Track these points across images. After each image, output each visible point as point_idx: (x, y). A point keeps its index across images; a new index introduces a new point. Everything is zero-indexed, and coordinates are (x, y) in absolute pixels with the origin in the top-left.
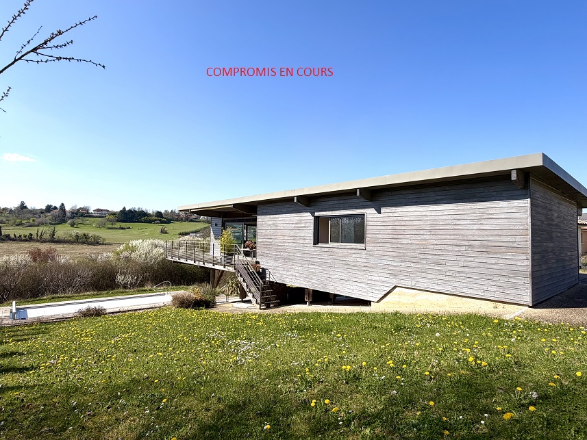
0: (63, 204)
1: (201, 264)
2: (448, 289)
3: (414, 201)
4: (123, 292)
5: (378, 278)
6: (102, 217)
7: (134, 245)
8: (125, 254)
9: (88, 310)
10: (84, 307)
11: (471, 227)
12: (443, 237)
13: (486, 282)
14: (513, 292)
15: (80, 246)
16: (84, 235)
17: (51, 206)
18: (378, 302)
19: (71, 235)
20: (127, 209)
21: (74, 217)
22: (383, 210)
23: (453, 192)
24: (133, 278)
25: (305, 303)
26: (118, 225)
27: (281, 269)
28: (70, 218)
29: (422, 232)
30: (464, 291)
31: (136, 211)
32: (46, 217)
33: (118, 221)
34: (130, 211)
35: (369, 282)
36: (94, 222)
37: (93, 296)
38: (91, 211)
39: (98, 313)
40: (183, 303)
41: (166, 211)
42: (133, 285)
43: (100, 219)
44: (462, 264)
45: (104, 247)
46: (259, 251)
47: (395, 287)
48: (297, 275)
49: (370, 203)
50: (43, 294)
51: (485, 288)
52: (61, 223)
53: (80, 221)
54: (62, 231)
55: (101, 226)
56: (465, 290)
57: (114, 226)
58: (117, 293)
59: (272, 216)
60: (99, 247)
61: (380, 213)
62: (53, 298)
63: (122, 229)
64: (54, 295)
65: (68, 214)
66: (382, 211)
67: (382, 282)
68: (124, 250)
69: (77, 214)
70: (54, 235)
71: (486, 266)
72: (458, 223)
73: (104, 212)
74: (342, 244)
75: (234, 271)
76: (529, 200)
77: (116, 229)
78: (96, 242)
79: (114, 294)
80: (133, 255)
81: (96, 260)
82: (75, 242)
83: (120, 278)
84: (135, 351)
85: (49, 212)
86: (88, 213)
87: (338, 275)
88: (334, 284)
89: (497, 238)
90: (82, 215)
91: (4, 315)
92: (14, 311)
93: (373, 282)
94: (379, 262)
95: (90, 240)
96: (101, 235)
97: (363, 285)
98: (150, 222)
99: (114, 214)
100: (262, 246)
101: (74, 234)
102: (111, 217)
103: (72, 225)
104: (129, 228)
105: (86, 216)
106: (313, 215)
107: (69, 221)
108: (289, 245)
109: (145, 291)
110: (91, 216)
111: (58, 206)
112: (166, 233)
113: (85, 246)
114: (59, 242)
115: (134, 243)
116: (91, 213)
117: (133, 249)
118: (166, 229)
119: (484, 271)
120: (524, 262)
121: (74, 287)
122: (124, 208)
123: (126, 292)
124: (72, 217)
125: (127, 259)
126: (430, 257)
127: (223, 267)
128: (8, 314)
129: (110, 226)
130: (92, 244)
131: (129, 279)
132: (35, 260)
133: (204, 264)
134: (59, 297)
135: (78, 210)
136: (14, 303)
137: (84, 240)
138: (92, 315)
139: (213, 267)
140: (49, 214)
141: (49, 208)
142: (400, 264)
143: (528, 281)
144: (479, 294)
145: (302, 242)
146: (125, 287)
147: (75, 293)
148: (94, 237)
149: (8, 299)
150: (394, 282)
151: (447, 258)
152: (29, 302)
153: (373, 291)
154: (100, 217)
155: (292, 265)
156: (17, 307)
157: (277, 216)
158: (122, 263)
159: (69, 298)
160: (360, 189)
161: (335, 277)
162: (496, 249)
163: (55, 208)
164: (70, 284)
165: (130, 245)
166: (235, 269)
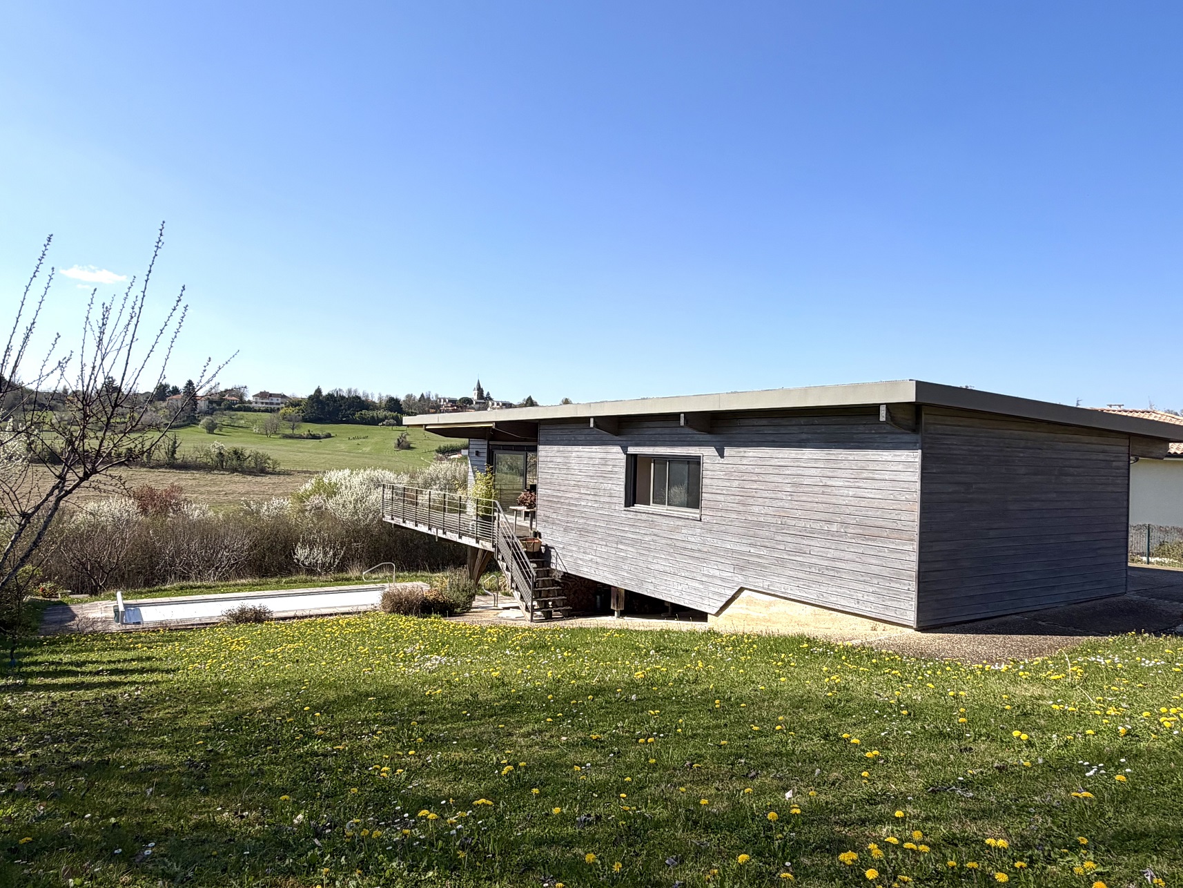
0: (190, 383)
1: (440, 533)
2: (811, 596)
3: (771, 438)
4: (306, 581)
5: (717, 573)
6: (272, 411)
7: (334, 480)
8: (316, 500)
9: (243, 611)
10: (235, 606)
11: (845, 492)
12: (809, 506)
13: (861, 586)
14: (895, 604)
15: (227, 477)
16: (236, 452)
17: (167, 386)
18: (718, 614)
19: (207, 454)
20: (324, 393)
21: (214, 410)
22: (728, 451)
23: (823, 429)
24: (325, 554)
25: (611, 613)
26: (306, 428)
27: (574, 549)
28: (206, 413)
29: (779, 495)
30: (833, 601)
31: (343, 398)
32: (157, 411)
33: (305, 420)
34: (330, 396)
35: (704, 579)
36: (254, 422)
37: (252, 587)
38: (249, 397)
39: (259, 617)
40: (401, 606)
41: (409, 397)
42: (327, 568)
43: (267, 415)
44: (831, 554)
45: (275, 479)
46: (540, 512)
47: (741, 590)
48: (599, 560)
49: (708, 437)
50: (164, 581)
51: (860, 596)
52: (188, 425)
53: (226, 421)
54: (192, 442)
55: (270, 431)
56: (833, 599)
57: (296, 432)
58: (295, 582)
59: (561, 448)
60: (266, 479)
61: (722, 456)
62: (182, 588)
63: (314, 437)
64: (184, 583)
65: (202, 405)
66: (726, 454)
67: (723, 579)
68: (314, 492)
69: (219, 403)
70: (174, 452)
71: (864, 559)
72: (829, 483)
73: (275, 400)
74: (670, 508)
75: (492, 550)
76: (920, 451)
77: (301, 437)
78: (260, 469)
79: (289, 585)
80: (331, 504)
81: (258, 512)
82: (216, 468)
83: (301, 553)
84: (297, 661)
85: (164, 400)
86: (242, 401)
87: (661, 564)
88: (653, 580)
89: (879, 513)
90: (230, 407)
91: (104, 615)
92: (121, 608)
93: (710, 580)
94: (720, 544)
95: (246, 464)
96: (269, 453)
97: (697, 585)
98: (374, 422)
99: (295, 403)
100: (546, 503)
101: (215, 451)
102: (290, 410)
103: (211, 429)
104: (329, 436)
105: (239, 409)
106: (625, 452)
107: (205, 420)
108: (587, 504)
109: (348, 580)
110: (246, 408)
111: (181, 386)
112: (409, 448)
113: (237, 477)
114: (185, 466)
115: (334, 476)
116: (250, 402)
117: (332, 491)
118: (408, 439)
119: (859, 567)
120: (908, 556)
121: (217, 568)
122: (318, 391)
123: (312, 581)
124: (210, 412)
125: (320, 512)
126: (789, 539)
127: (474, 540)
128: (112, 614)
129: (289, 432)
130: (251, 472)
131: (318, 555)
132: (144, 511)
133: (444, 533)
134: (192, 587)
135: (222, 394)
136: (119, 594)
137: (233, 463)
138: (247, 620)
139: (459, 541)
140: (164, 404)
141: (163, 392)
142: (747, 549)
143: (914, 586)
144: (851, 605)
145: (608, 500)
146: (311, 570)
147: (220, 579)
148: (256, 457)
149: (107, 586)
150: (739, 580)
151: (812, 543)
152: (141, 593)
153: (710, 595)
154: (266, 411)
155: (592, 542)
156: (126, 602)
157: (569, 448)
158: (309, 519)
159: (209, 589)
160: (685, 413)
161: (657, 567)
162: (875, 531)
163: (176, 391)
164: (209, 563)
165: (326, 481)
166: (494, 546)
